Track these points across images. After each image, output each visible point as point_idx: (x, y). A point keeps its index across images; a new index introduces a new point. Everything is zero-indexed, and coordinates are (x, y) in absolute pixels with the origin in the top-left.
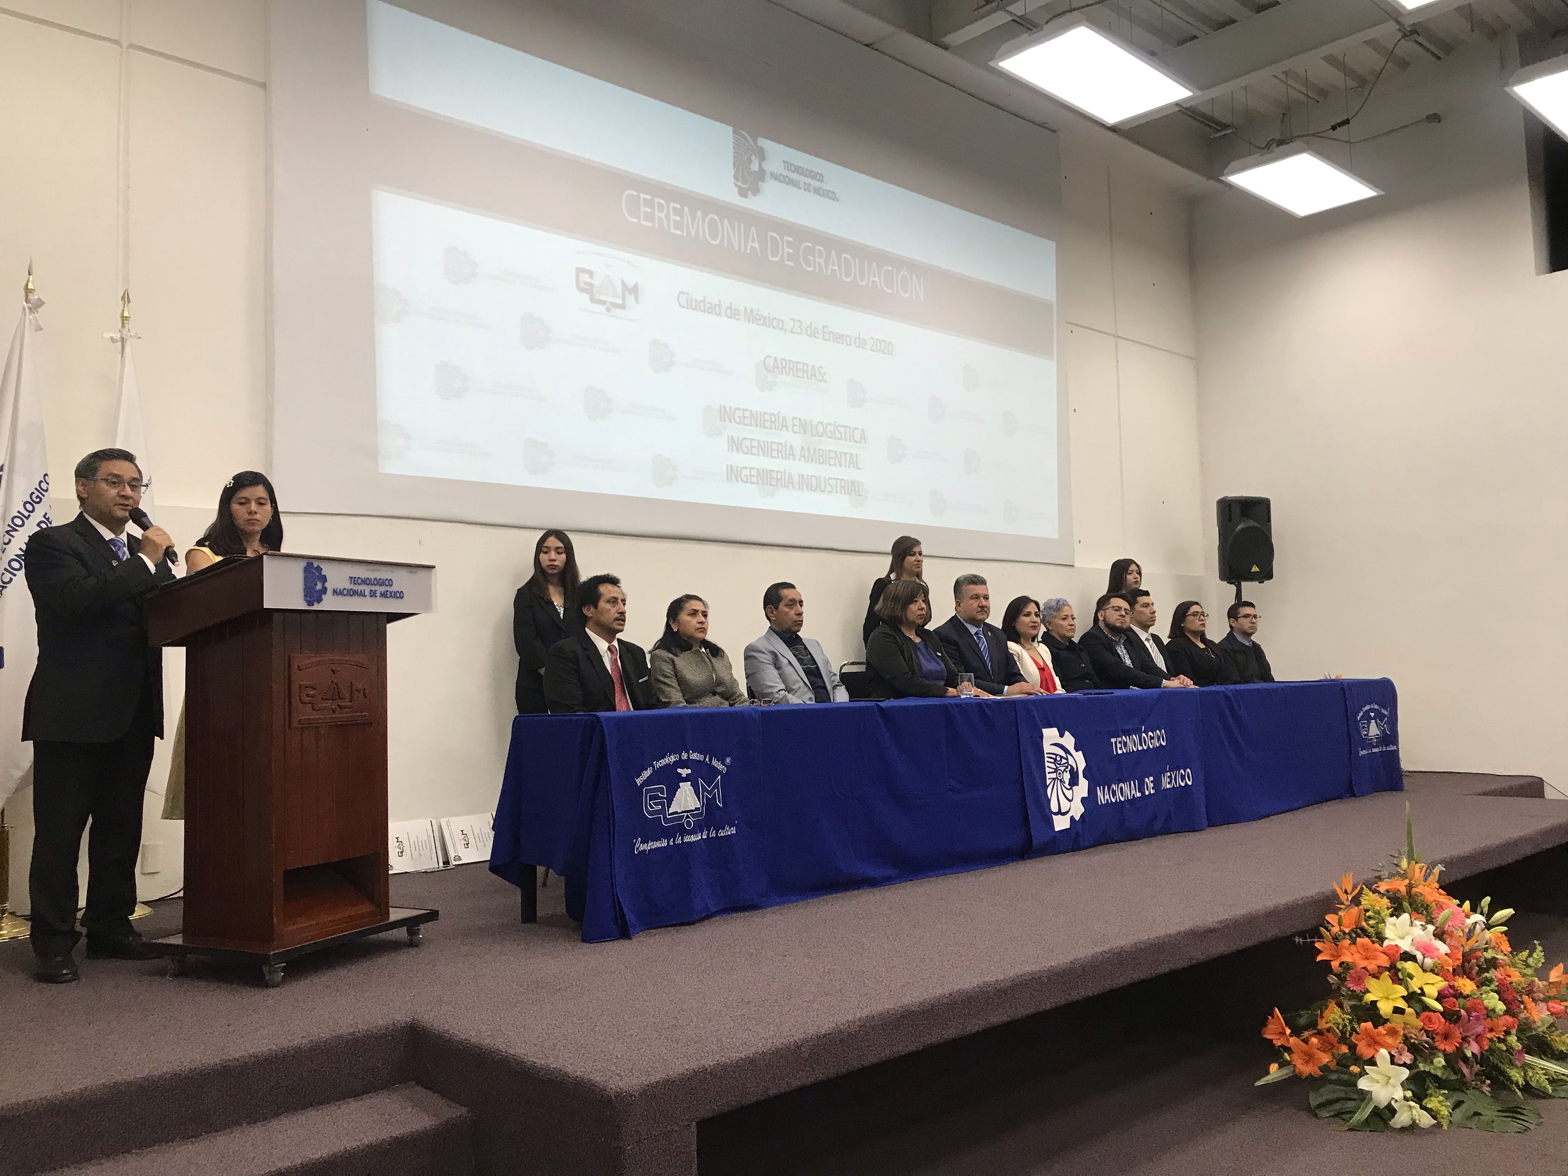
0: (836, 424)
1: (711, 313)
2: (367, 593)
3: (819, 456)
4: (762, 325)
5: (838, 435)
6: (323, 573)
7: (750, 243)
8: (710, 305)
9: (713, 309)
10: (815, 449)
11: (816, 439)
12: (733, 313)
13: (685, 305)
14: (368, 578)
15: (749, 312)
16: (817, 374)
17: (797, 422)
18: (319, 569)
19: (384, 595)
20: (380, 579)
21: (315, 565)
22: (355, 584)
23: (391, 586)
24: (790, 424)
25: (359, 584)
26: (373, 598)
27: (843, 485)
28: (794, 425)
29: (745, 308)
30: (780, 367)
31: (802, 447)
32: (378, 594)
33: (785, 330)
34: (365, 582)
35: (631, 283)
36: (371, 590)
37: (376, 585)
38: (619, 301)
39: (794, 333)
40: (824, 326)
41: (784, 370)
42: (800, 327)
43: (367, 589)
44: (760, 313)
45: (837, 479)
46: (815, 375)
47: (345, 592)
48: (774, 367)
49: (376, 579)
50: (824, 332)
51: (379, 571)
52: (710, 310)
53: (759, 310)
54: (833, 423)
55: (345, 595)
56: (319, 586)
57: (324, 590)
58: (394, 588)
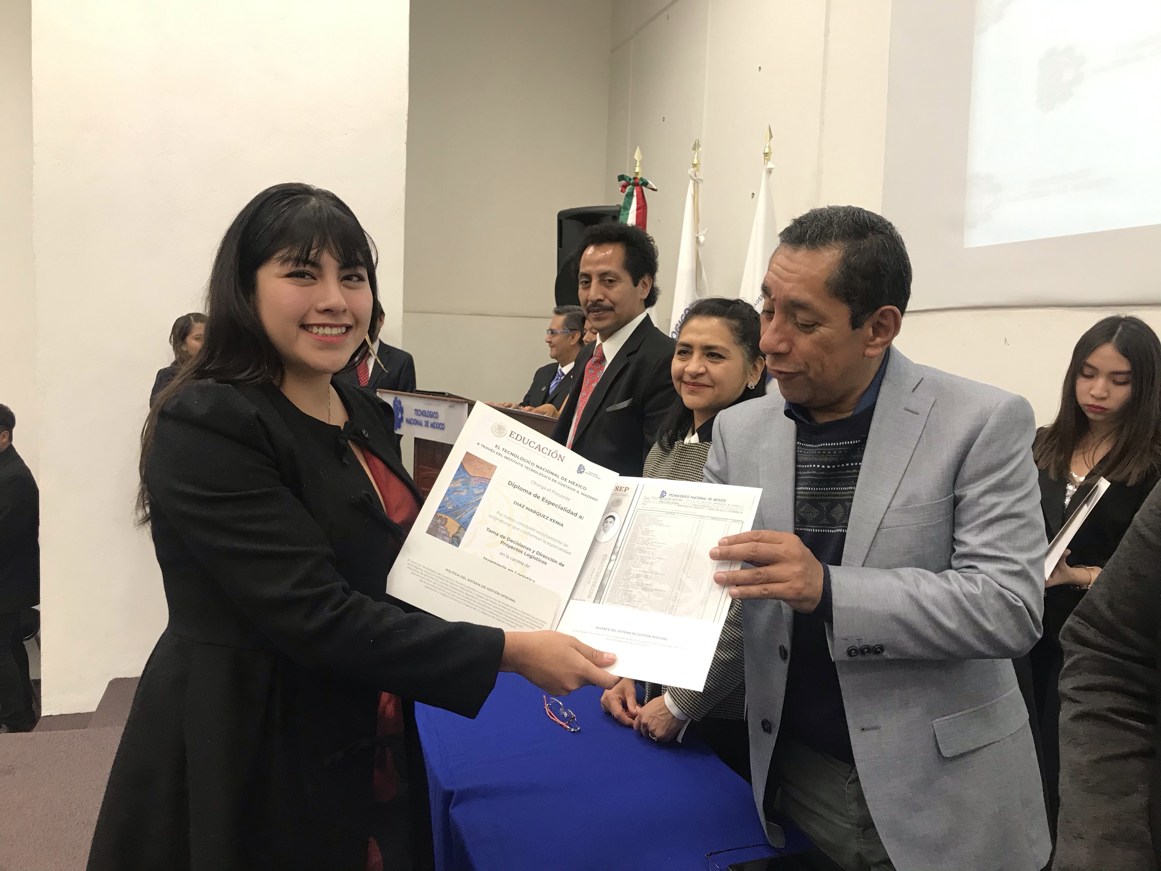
2: (424, 424)
6: (402, 406)
14: (424, 411)
18: (400, 402)
19: (433, 426)
20: (431, 412)
21: (398, 400)
22: (417, 415)
23: (437, 418)
25: (419, 415)
26: (426, 428)
32: (429, 425)
34: (423, 413)
36: (425, 421)
37: (428, 417)
43: (423, 419)
47: (412, 422)
49: (428, 412)
51: (431, 404)
55: (411, 424)
56: (400, 416)
57: (402, 419)
58: (440, 420)
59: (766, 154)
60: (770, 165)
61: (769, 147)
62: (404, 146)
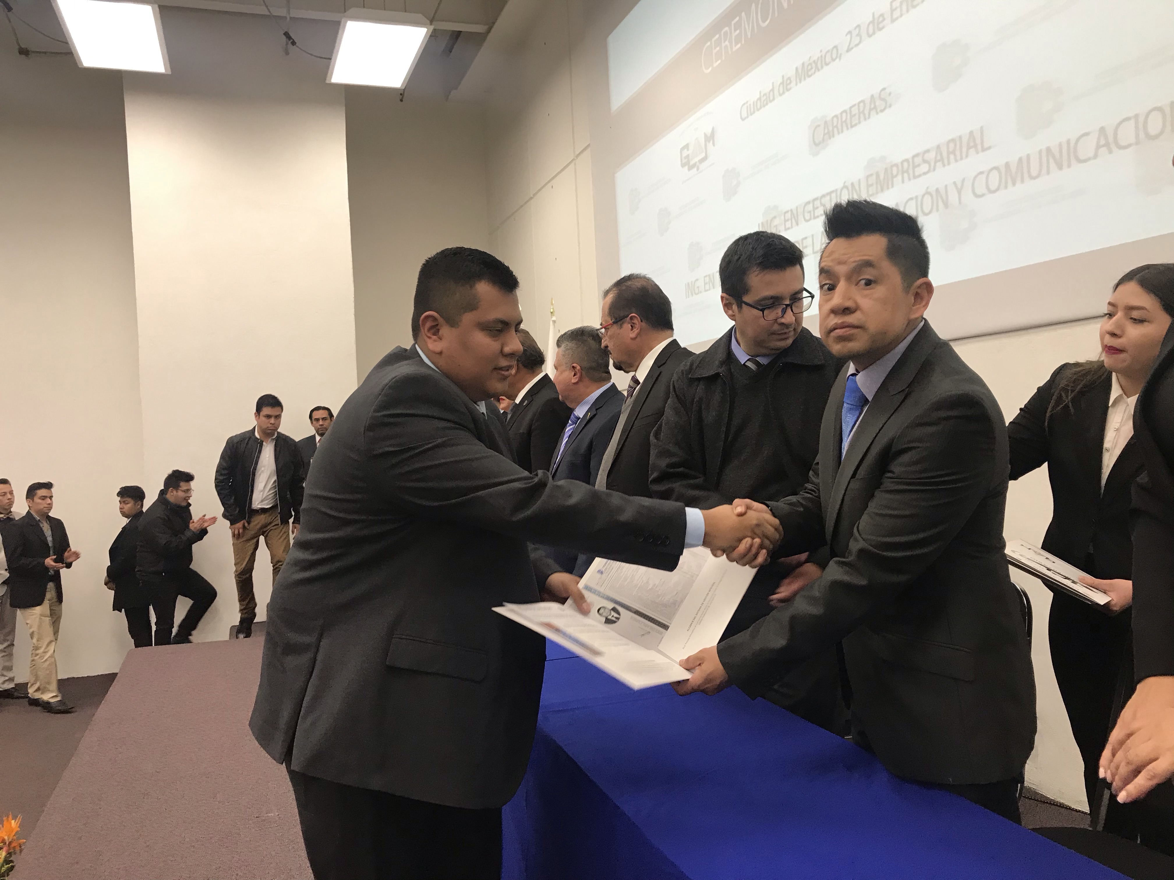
1: (767, 104)
4: (814, 73)
8: (765, 97)
9: (767, 99)
12: (785, 86)
13: (746, 115)
15: (800, 71)
16: (878, 103)
29: (797, 69)
33: (840, 56)
35: (709, 132)
38: (703, 155)
39: (851, 49)
42: (858, 35)
44: (811, 61)
52: (765, 102)
53: (810, 58)
59: (552, 313)
60: (554, 318)
61: (553, 309)
62: (353, 316)
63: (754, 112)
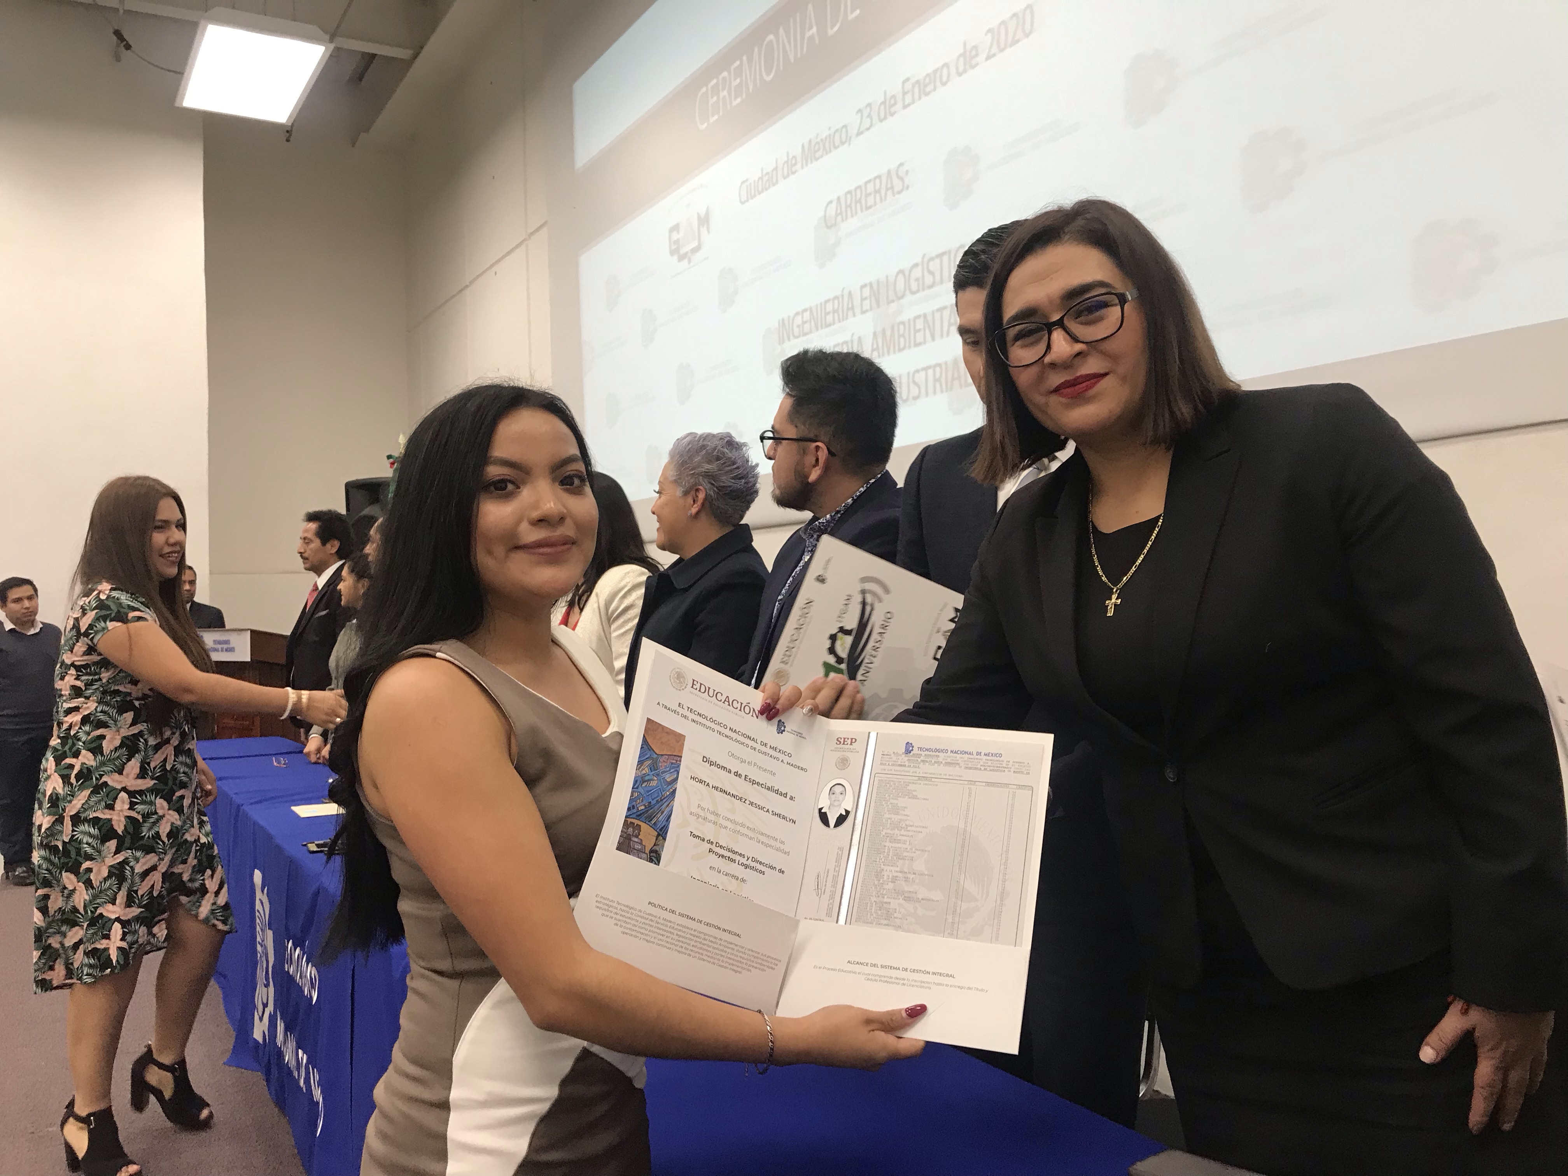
0: (926, 260)
1: (769, 187)
3: (899, 336)
4: (822, 156)
5: (929, 280)
7: (808, 34)
8: (767, 178)
9: (768, 181)
10: (893, 328)
11: (894, 306)
12: (790, 167)
13: (746, 197)
16: (896, 181)
17: (867, 292)
24: (857, 301)
27: (938, 375)
28: (863, 299)
29: (803, 147)
30: (843, 209)
31: (875, 334)
33: (850, 138)
35: (703, 213)
38: (695, 244)
39: (862, 133)
40: (904, 82)
41: (849, 210)
42: (869, 116)
44: (819, 139)
45: (926, 369)
46: (892, 188)
48: (837, 215)
50: (905, 93)
52: (768, 184)
53: (817, 135)
54: (919, 260)
58: (231, 645)
63: (755, 196)
